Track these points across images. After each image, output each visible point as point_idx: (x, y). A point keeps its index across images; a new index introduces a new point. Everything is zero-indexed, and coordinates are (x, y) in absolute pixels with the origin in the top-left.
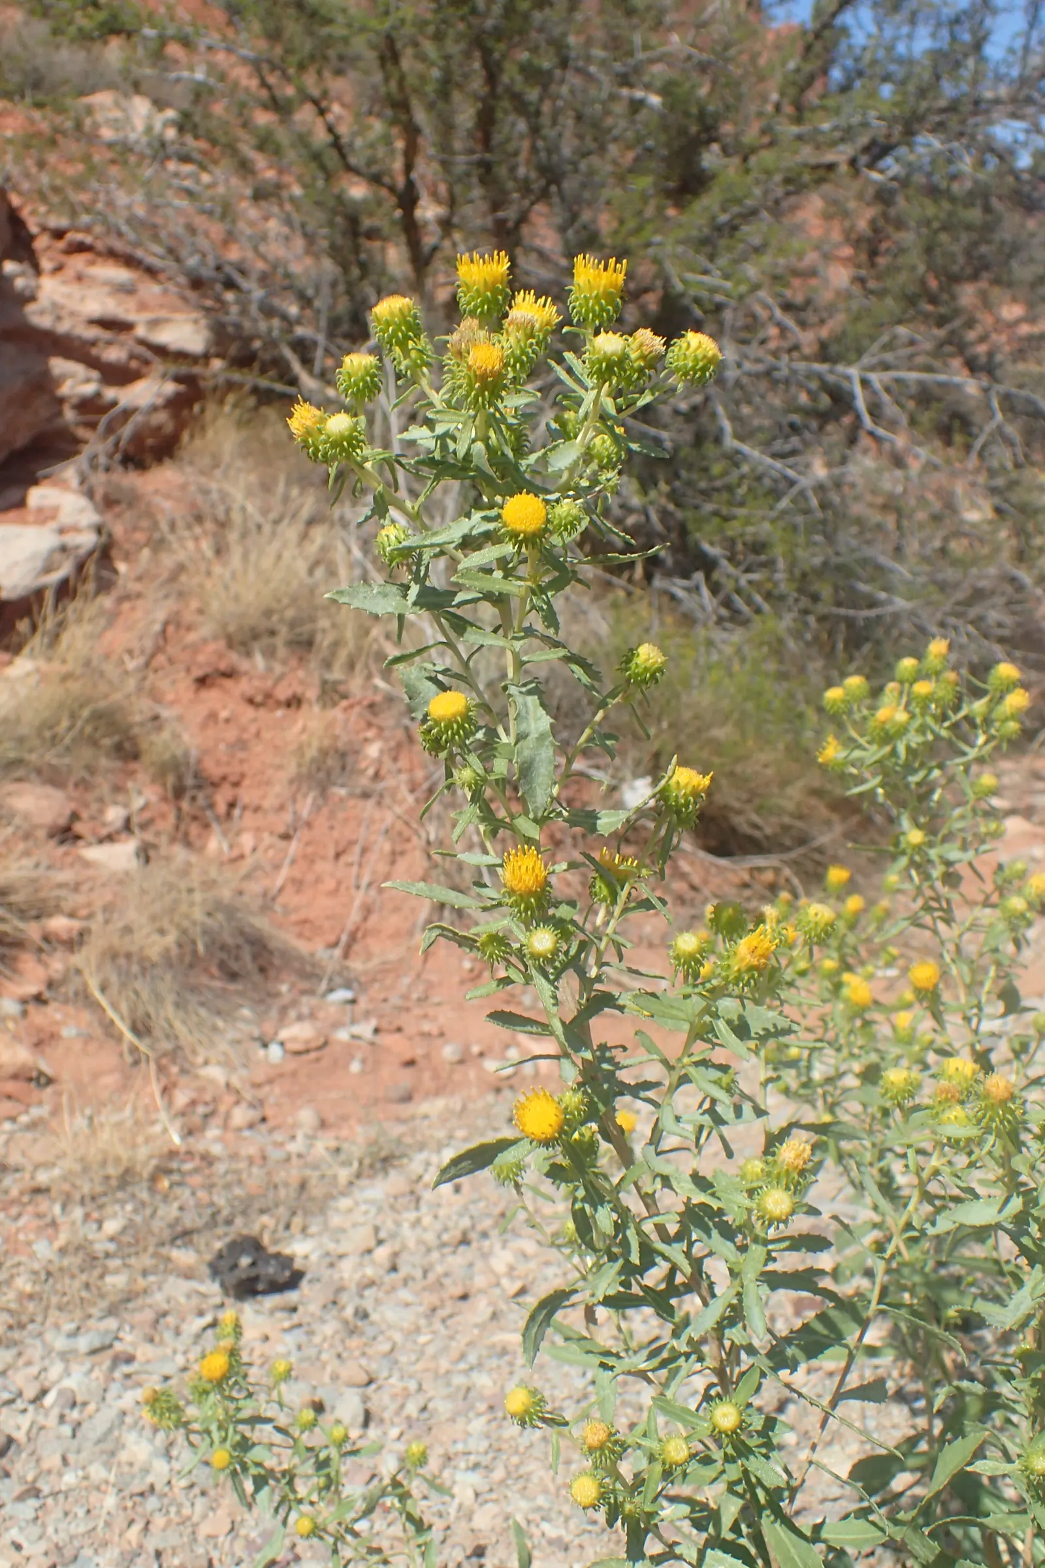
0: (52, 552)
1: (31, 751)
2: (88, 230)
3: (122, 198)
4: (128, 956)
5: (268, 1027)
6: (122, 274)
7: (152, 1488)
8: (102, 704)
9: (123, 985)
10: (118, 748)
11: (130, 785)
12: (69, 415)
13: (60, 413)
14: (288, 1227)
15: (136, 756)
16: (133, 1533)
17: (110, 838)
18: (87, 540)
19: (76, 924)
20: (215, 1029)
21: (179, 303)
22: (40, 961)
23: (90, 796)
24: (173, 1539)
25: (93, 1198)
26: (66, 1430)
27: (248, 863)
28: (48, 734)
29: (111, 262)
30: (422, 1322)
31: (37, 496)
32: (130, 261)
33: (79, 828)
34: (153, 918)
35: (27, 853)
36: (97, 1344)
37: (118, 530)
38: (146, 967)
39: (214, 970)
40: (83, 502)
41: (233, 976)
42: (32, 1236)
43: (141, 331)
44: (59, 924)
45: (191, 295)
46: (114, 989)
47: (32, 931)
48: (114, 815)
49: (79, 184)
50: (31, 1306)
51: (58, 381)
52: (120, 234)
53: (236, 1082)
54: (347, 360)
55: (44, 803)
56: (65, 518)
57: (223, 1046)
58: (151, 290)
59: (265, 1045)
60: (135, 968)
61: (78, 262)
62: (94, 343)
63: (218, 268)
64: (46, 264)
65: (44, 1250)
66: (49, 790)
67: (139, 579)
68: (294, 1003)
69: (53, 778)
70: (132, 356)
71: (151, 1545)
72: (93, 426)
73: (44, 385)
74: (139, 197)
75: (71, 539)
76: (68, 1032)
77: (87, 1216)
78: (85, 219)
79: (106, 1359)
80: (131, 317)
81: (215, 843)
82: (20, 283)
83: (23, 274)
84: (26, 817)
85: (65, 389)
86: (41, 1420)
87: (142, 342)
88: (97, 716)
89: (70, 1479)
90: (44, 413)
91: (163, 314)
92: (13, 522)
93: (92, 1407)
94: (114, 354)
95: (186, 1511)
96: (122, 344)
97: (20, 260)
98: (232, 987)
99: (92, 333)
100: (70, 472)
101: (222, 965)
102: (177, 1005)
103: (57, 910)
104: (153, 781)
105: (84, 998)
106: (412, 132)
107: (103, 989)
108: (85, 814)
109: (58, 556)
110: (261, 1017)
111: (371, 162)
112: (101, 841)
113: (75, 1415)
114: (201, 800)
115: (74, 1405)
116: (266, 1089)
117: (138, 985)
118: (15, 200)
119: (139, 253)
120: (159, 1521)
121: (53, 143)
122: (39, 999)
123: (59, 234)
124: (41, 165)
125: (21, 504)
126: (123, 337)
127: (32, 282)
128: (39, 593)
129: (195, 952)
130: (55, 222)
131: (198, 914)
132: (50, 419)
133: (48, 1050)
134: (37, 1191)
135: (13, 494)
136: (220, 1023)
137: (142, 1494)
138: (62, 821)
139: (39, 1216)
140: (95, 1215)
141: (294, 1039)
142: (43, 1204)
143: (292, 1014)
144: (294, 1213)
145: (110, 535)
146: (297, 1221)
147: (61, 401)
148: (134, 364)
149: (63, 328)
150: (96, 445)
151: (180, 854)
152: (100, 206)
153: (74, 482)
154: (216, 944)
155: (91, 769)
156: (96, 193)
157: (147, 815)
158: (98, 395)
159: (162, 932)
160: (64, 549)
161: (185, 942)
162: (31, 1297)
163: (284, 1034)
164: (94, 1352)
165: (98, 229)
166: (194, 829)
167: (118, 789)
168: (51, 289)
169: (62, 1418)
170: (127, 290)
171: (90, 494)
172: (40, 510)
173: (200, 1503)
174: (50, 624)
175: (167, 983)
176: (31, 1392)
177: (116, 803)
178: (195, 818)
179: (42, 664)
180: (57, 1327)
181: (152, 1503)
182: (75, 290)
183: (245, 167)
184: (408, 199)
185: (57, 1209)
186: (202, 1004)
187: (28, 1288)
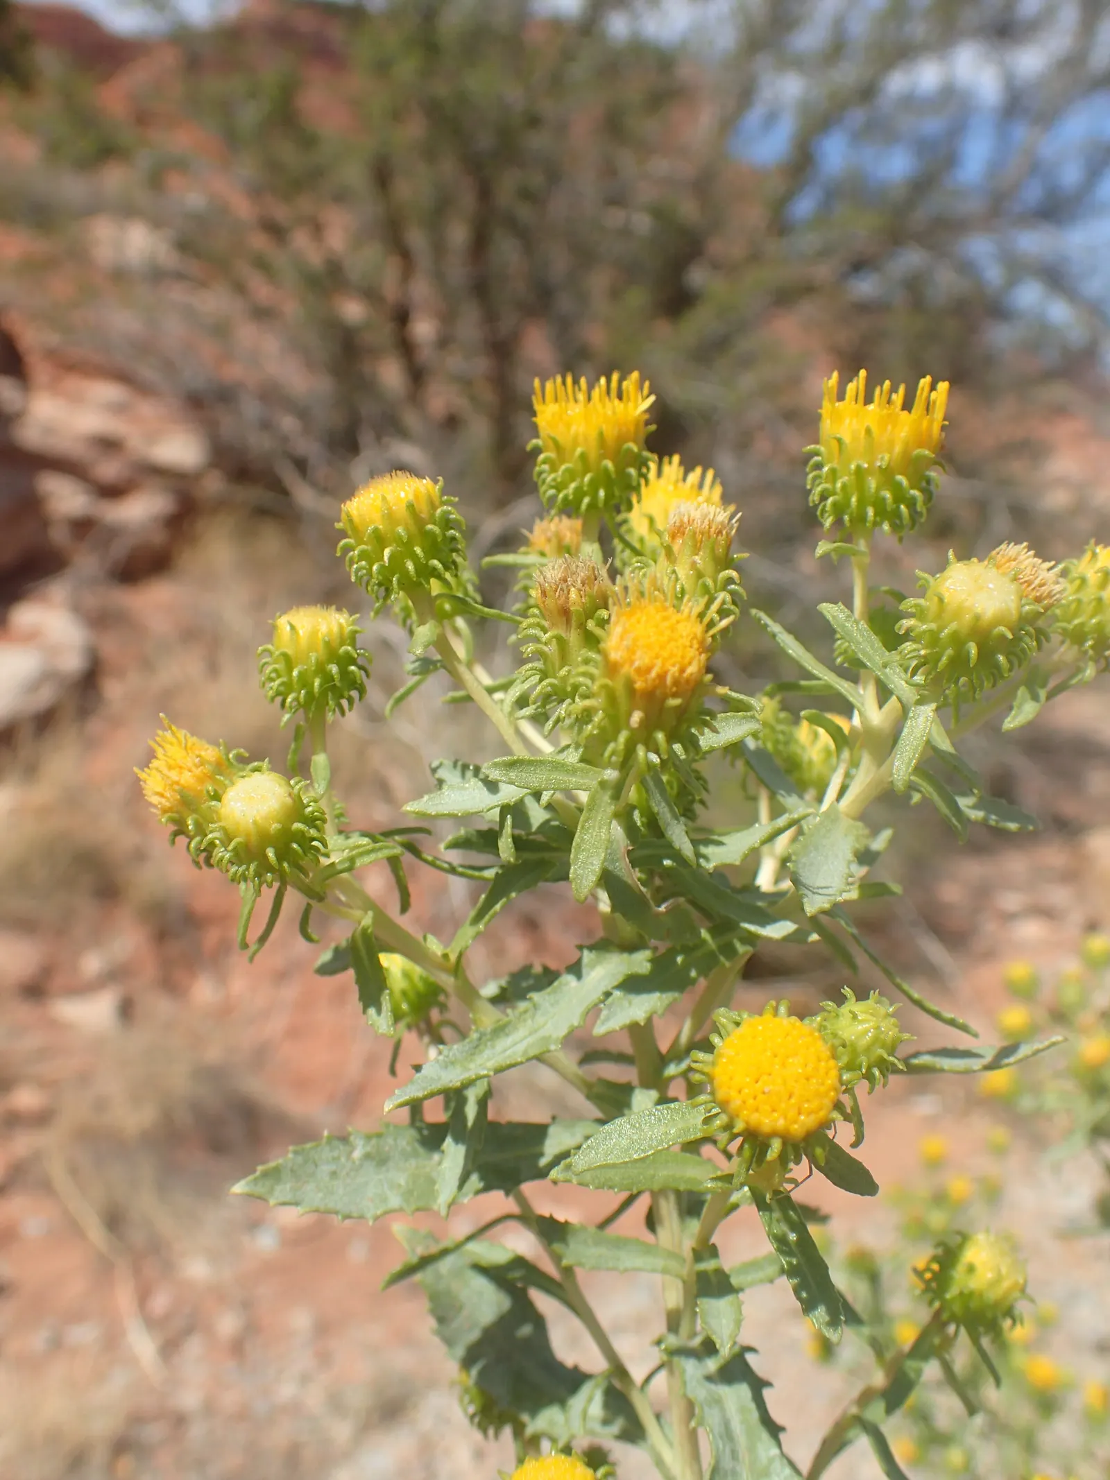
10: (98, 887)
12: (60, 535)
15: (117, 895)
18: (72, 663)
19: (45, 1097)
23: (64, 945)
31: (22, 616)
33: (50, 981)
34: (131, 1086)
37: (108, 650)
39: (199, 1145)
40: (69, 618)
43: (134, 449)
44: (26, 1097)
48: (94, 964)
51: (47, 502)
54: (283, 622)
56: (50, 639)
75: (57, 662)
76: (30, 1228)
80: (125, 434)
96: (114, 461)
98: (221, 1163)
101: (208, 1137)
103: (25, 1079)
104: (138, 923)
106: (405, 255)
126: (114, 455)
127: (21, 400)
145: (99, 657)
150: (87, 563)
151: (164, 1004)
155: (68, 915)
160: (50, 673)
168: (46, 409)
170: (121, 409)
172: (26, 631)
177: (95, 951)
183: (240, 288)
184: (402, 317)
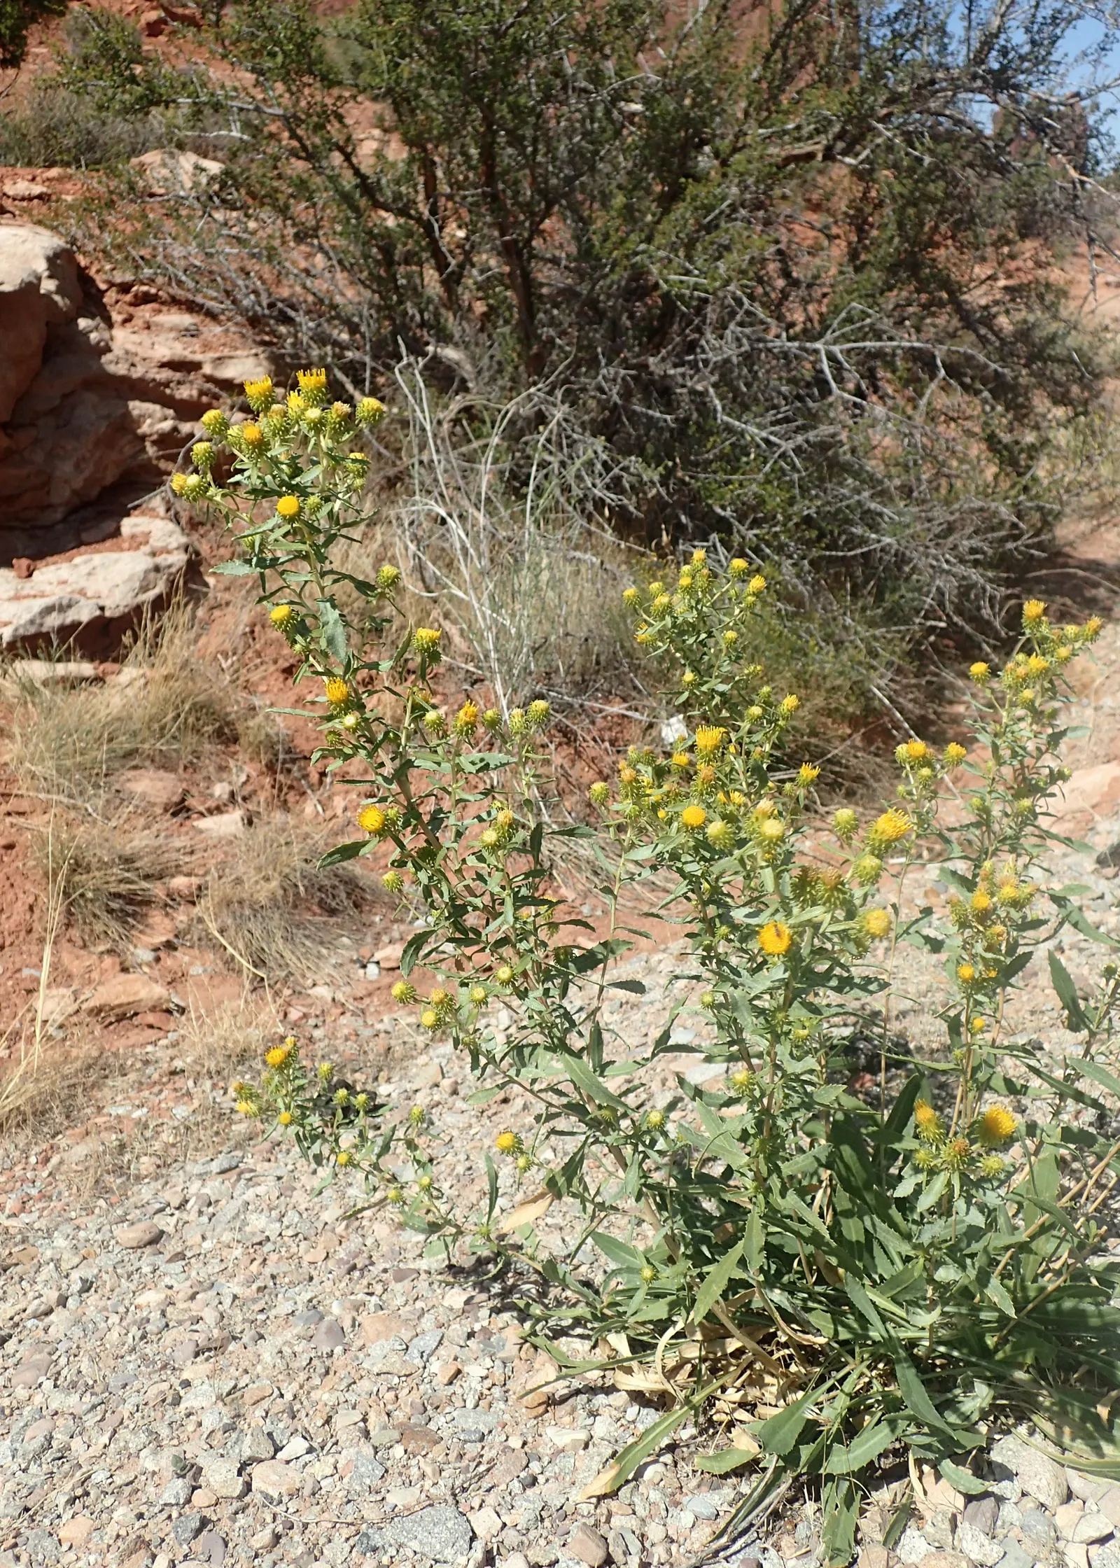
0: (147, 572)
1: (143, 742)
2: (152, 281)
3: (177, 251)
4: (240, 902)
5: (365, 951)
6: (186, 319)
7: (268, 1239)
8: (201, 698)
9: (239, 927)
10: (219, 733)
11: (232, 763)
12: (151, 450)
13: (143, 450)
14: (376, 1079)
15: (236, 740)
16: (255, 1267)
17: (218, 810)
18: (178, 559)
19: (195, 881)
20: (320, 956)
21: (238, 341)
22: (167, 914)
23: (198, 777)
24: (284, 1267)
25: (218, 1073)
26: (205, 1219)
27: (340, 821)
28: (156, 726)
29: (174, 309)
30: (474, 1120)
31: (128, 525)
32: (191, 307)
33: (190, 802)
34: (259, 869)
35: (147, 827)
36: (226, 1166)
37: (204, 549)
38: (257, 910)
39: (315, 908)
40: (171, 526)
41: (332, 912)
42: (171, 1104)
43: (207, 369)
44: (179, 882)
45: (248, 331)
46: (232, 932)
47: (157, 890)
48: (220, 790)
49: (138, 241)
50: (173, 1151)
51: (138, 422)
52: (180, 283)
53: (340, 997)
55: (160, 785)
56: (156, 542)
57: (328, 970)
58: (213, 331)
59: (364, 967)
60: (247, 912)
61: (145, 312)
62: (167, 385)
63: (271, 306)
64: (117, 317)
65: (181, 1111)
66: (162, 773)
67: (227, 589)
68: (386, 930)
69: (164, 763)
70: (202, 393)
71: (267, 1271)
72: (173, 458)
73: (127, 425)
74: (193, 248)
75: (162, 560)
76: (196, 970)
77: (214, 1086)
78: (147, 272)
79: (233, 1175)
80: (198, 357)
81: (310, 807)
82: (94, 337)
83: (96, 328)
84: (143, 796)
85: (145, 428)
86: (185, 1216)
87: (209, 379)
88: (197, 708)
89: (207, 1245)
90: (128, 450)
91: (226, 352)
92: (110, 550)
93: (223, 1202)
94: (185, 393)
95: (294, 1249)
96: (191, 382)
97: (93, 317)
98: (332, 920)
99: (165, 374)
100: (156, 502)
101: (321, 903)
102: (286, 939)
103: (178, 870)
104: (252, 759)
105: (207, 942)
107: (222, 931)
108: (194, 791)
109: (152, 575)
110: (359, 943)
111: (398, 196)
112: (210, 812)
113: (211, 1210)
114: (296, 773)
115: (210, 1204)
116: (367, 1001)
117: (251, 925)
118: (83, 261)
119: (199, 299)
120: (273, 1257)
121: (111, 204)
122: (170, 946)
123: (125, 288)
124: (102, 226)
125: (117, 533)
126: (192, 376)
127: (106, 335)
128: (138, 609)
129: (297, 894)
130: (118, 277)
131: (297, 862)
132: (134, 456)
133: (179, 987)
134: (173, 1073)
135: (109, 526)
136: (324, 951)
137: (260, 1243)
138: (176, 799)
139: (175, 1090)
140: (222, 1084)
141: (387, 959)
142: (179, 1082)
143: (385, 939)
144: (381, 1070)
145: (197, 554)
146: (383, 1075)
147: (143, 438)
148: (205, 399)
149: (137, 373)
151: (278, 817)
152: (159, 258)
153: (161, 510)
154: (315, 887)
155: (197, 754)
156: (155, 248)
157: (249, 788)
158: (175, 429)
159: (267, 879)
160: (157, 569)
161: (288, 886)
162: (174, 1145)
163: (378, 956)
164: (223, 1172)
165: (160, 280)
166: (292, 797)
167: (222, 768)
168: (122, 339)
169: (200, 1213)
170: (192, 333)
171: (177, 519)
172: (133, 537)
173: (303, 1245)
174: (150, 632)
175: (276, 921)
176: (175, 1202)
177: (221, 781)
178: (291, 787)
179: (145, 669)
180: (196, 1161)
181: (268, 1247)
182: (144, 337)
185: (190, 1083)
186: (307, 937)
187: (171, 1140)
